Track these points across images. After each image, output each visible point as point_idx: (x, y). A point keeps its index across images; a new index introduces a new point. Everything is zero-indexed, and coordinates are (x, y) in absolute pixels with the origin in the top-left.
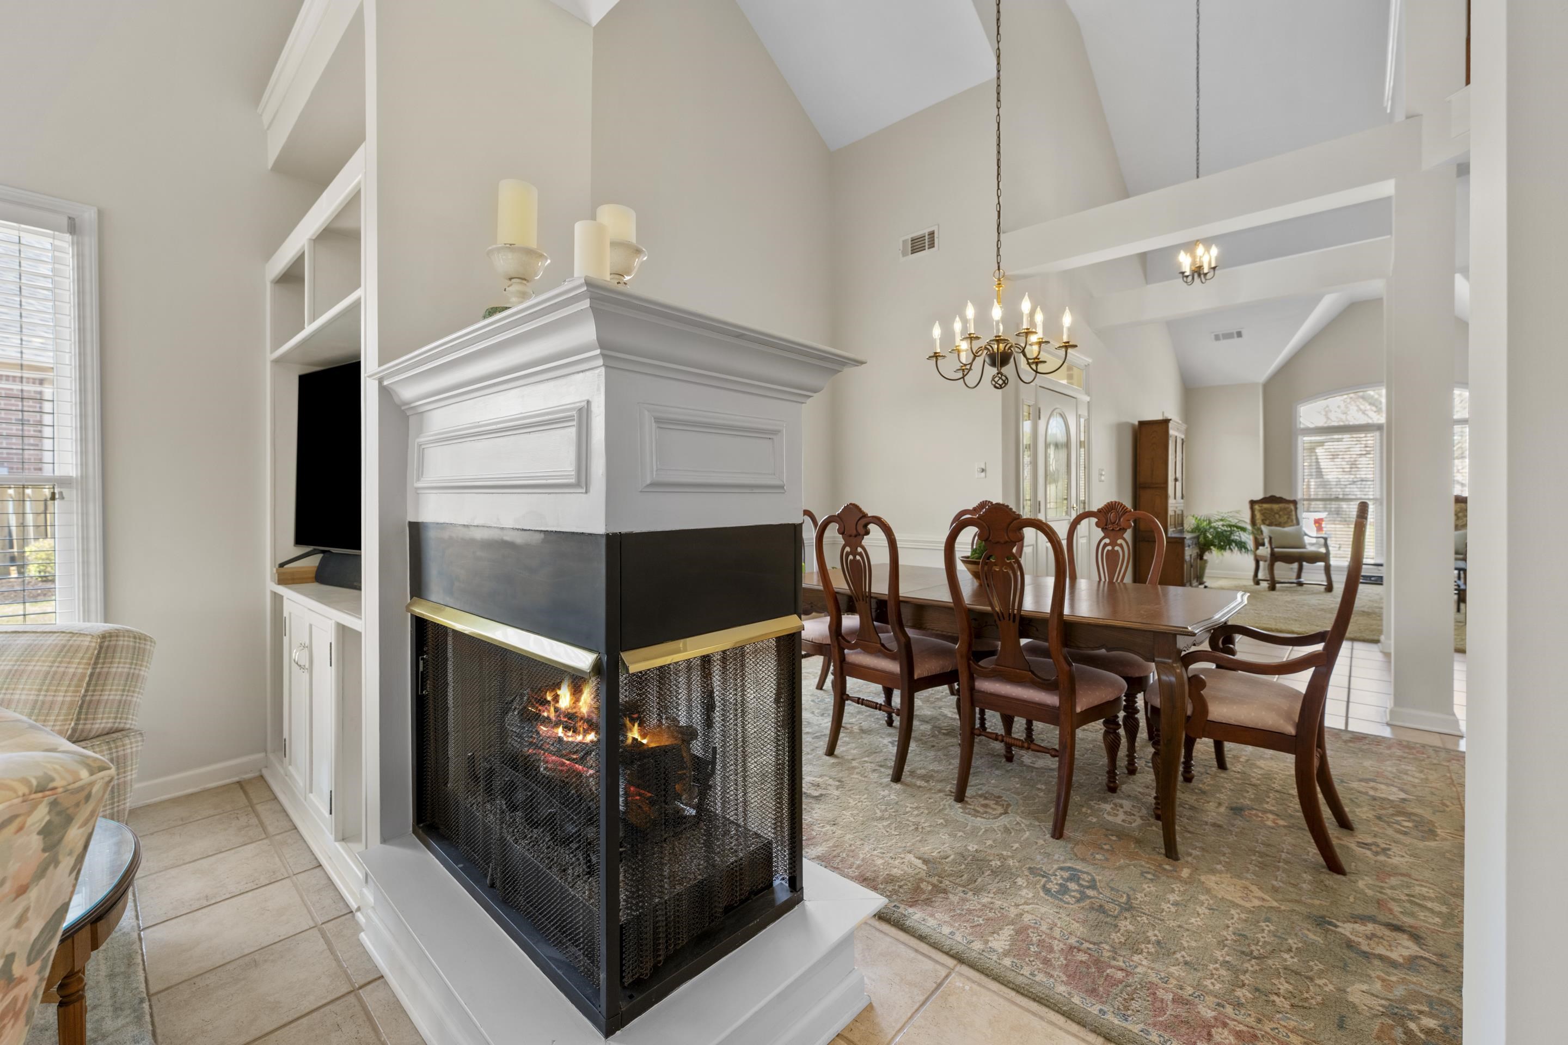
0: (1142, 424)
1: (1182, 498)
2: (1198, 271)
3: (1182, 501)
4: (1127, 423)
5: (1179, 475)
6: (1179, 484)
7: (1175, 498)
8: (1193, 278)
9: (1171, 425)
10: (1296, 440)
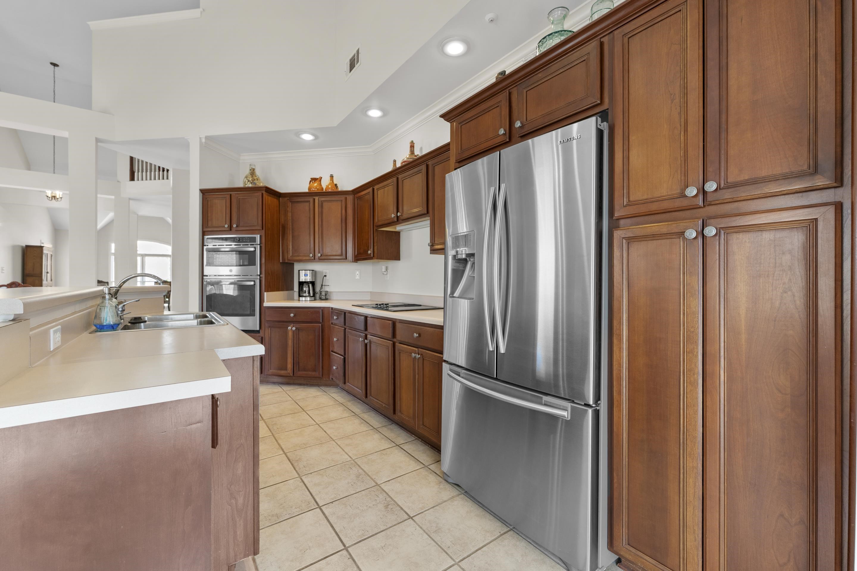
0: (27, 246)
1: (51, 280)
2: (54, 197)
3: (51, 282)
4: (18, 246)
5: (49, 270)
6: (49, 275)
7: (47, 281)
8: (52, 199)
9: (44, 248)
10: (110, 257)
